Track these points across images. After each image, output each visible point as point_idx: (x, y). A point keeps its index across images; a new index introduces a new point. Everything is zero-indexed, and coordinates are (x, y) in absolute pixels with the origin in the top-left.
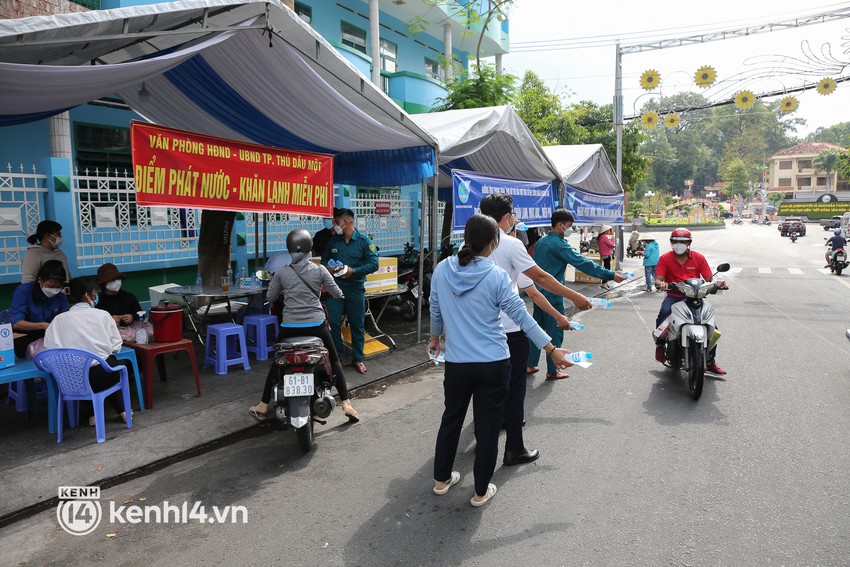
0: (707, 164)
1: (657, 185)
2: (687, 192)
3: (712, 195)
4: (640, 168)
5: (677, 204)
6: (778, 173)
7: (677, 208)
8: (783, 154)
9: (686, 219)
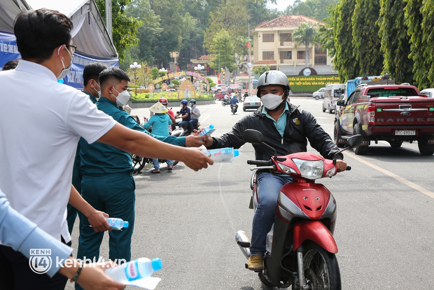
0: (192, 35)
1: (141, 56)
2: (174, 65)
3: (200, 67)
4: (129, 32)
5: (166, 77)
6: (262, 46)
7: (164, 81)
8: (265, 26)
9: (175, 93)
